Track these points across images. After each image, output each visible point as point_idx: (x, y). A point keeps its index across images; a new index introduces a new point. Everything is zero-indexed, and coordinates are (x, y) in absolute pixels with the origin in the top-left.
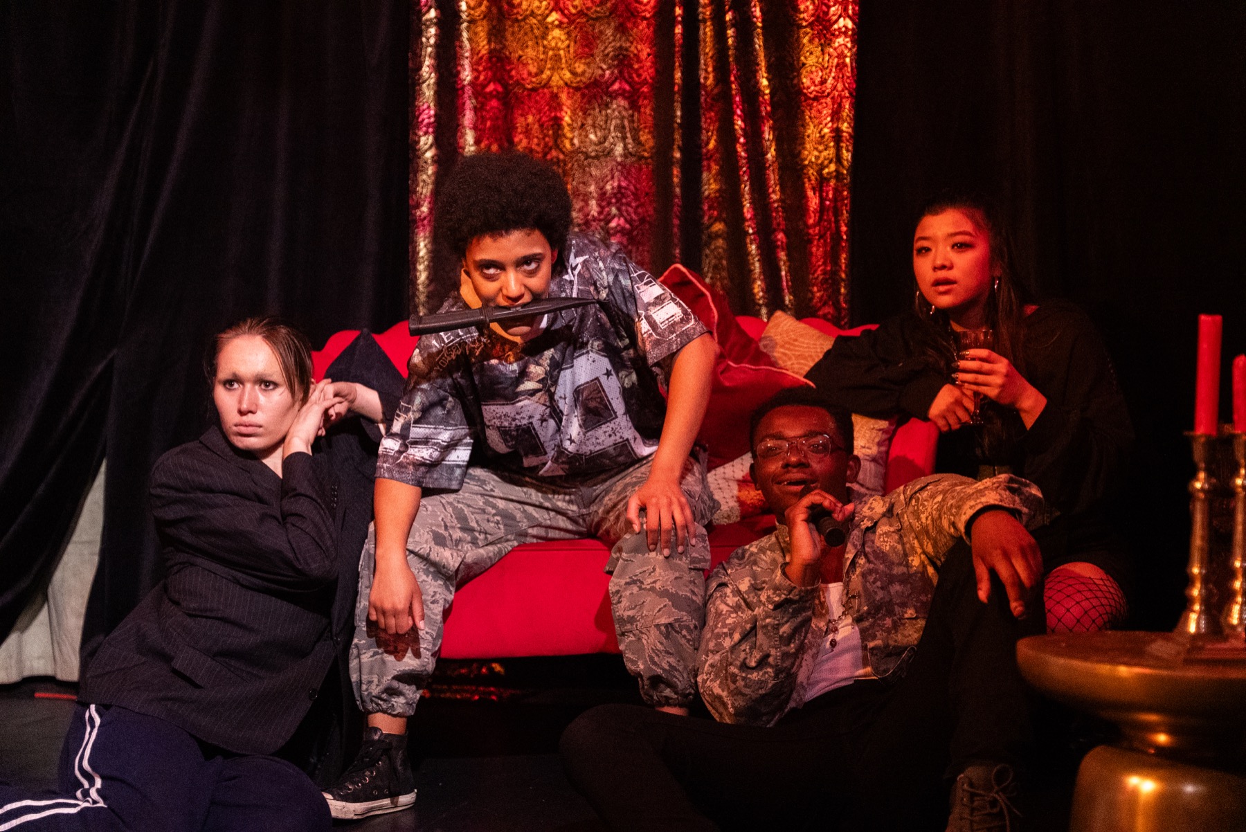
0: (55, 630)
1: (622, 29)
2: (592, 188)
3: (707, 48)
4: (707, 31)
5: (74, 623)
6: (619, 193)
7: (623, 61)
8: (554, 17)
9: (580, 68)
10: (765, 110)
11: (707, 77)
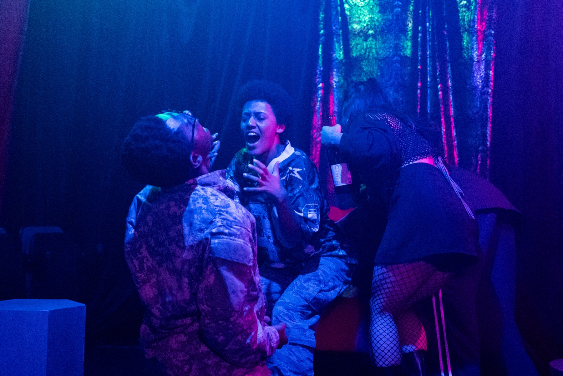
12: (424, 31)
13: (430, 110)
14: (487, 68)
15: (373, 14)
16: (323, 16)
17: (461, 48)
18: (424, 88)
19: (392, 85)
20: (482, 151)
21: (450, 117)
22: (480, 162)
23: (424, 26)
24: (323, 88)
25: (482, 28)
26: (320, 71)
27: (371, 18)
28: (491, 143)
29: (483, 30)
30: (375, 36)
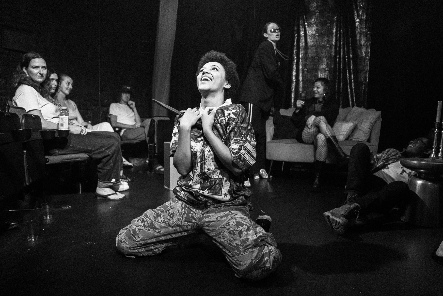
1: (328, 60)
3: (342, 62)
7: (328, 65)
8: (316, 58)
10: (352, 72)
12: (340, 33)
13: (342, 67)
14: (367, 48)
15: (318, 27)
16: (296, 28)
17: (356, 40)
18: (340, 58)
19: (326, 57)
20: (365, 84)
21: (351, 70)
22: (363, 88)
23: (340, 31)
24: (297, 59)
25: (366, 31)
26: (295, 52)
27: (317, 28)
28: (368, 81)
29: (366, 32)
30: (319, 36)
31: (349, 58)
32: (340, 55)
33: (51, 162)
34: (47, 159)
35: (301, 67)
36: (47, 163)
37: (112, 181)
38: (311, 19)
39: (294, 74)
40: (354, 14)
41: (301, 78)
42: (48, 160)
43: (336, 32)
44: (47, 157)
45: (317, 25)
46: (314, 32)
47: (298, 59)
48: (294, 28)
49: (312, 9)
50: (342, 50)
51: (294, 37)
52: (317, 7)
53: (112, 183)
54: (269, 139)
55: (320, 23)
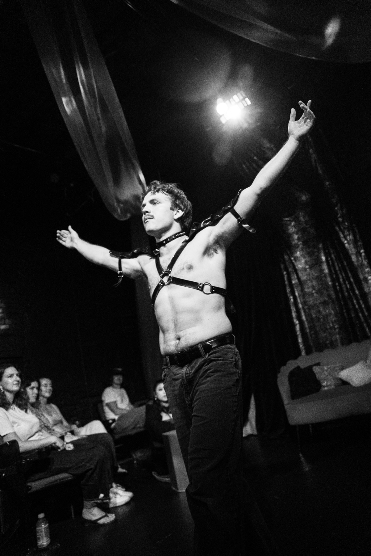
0: (251, 425)
1: (327, 290)
2: (330, 321)
3: (345, 289)
4: (344, 286)
5: (254, 423)
6: (335, 321)
7: (329, 296)
8: (314, 292)
9: (321, 299)
10: (359, 298)
11: (346, 294)
12: (332, 259)
15: (306, 258)
16: (283, 266)
18: (340, 285)
19: (324, 288)
21: (357, 295)
23: (331, 257)
24: (293, 298)
26: (289, 290)
30: (310, 268)
31: (350, 283)
32: (339, 282)
33: (33, 489)
34: (29, 486)
35: (300, 306)
36: (30, 492)
37: (100, 498)
38: (296, 252)
39: (294, 315)
40: (339, 236)
41: (304, 318)
42: (30, 488)
43: (327, 259)
44: (29, 484)
45: (304, 257)
46: (303, 265)
47: (295, 298)
48: (280, 266)
49: (294, 243)
50: (340, 277)
51: (283, 276)
52: (299, 239)
53: (100, 499)
54: (286, 400)
55: (308, 253)
